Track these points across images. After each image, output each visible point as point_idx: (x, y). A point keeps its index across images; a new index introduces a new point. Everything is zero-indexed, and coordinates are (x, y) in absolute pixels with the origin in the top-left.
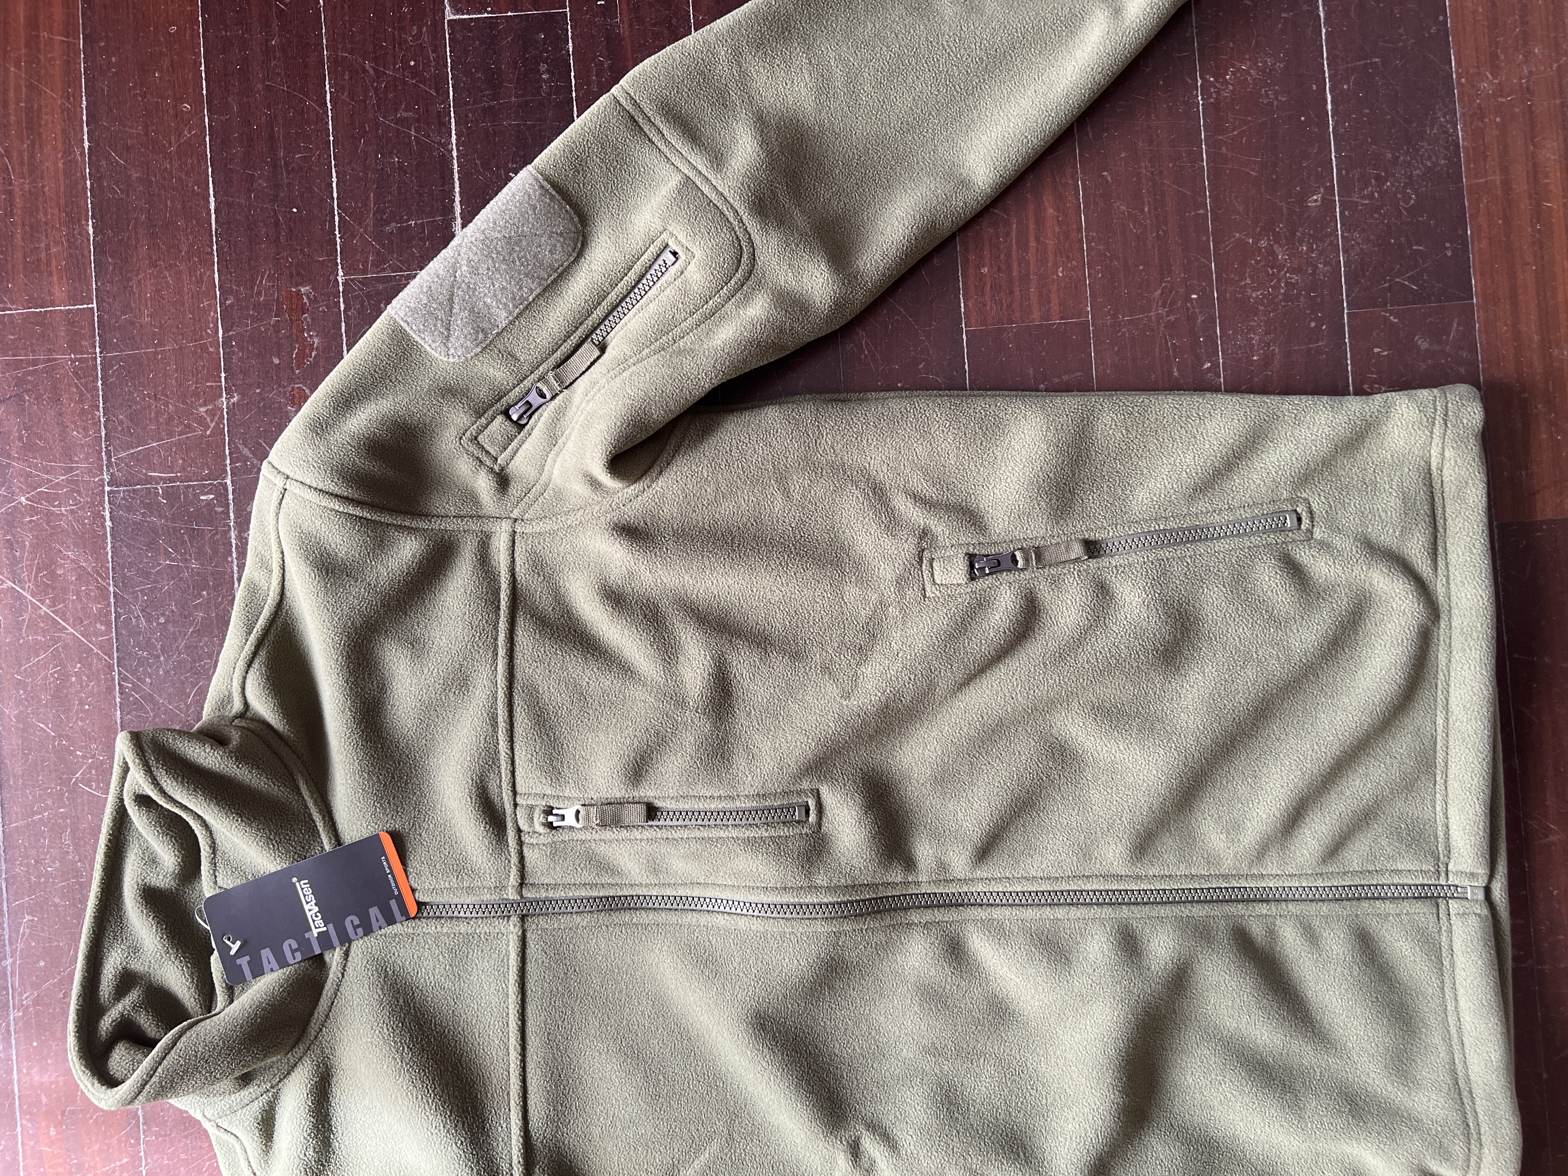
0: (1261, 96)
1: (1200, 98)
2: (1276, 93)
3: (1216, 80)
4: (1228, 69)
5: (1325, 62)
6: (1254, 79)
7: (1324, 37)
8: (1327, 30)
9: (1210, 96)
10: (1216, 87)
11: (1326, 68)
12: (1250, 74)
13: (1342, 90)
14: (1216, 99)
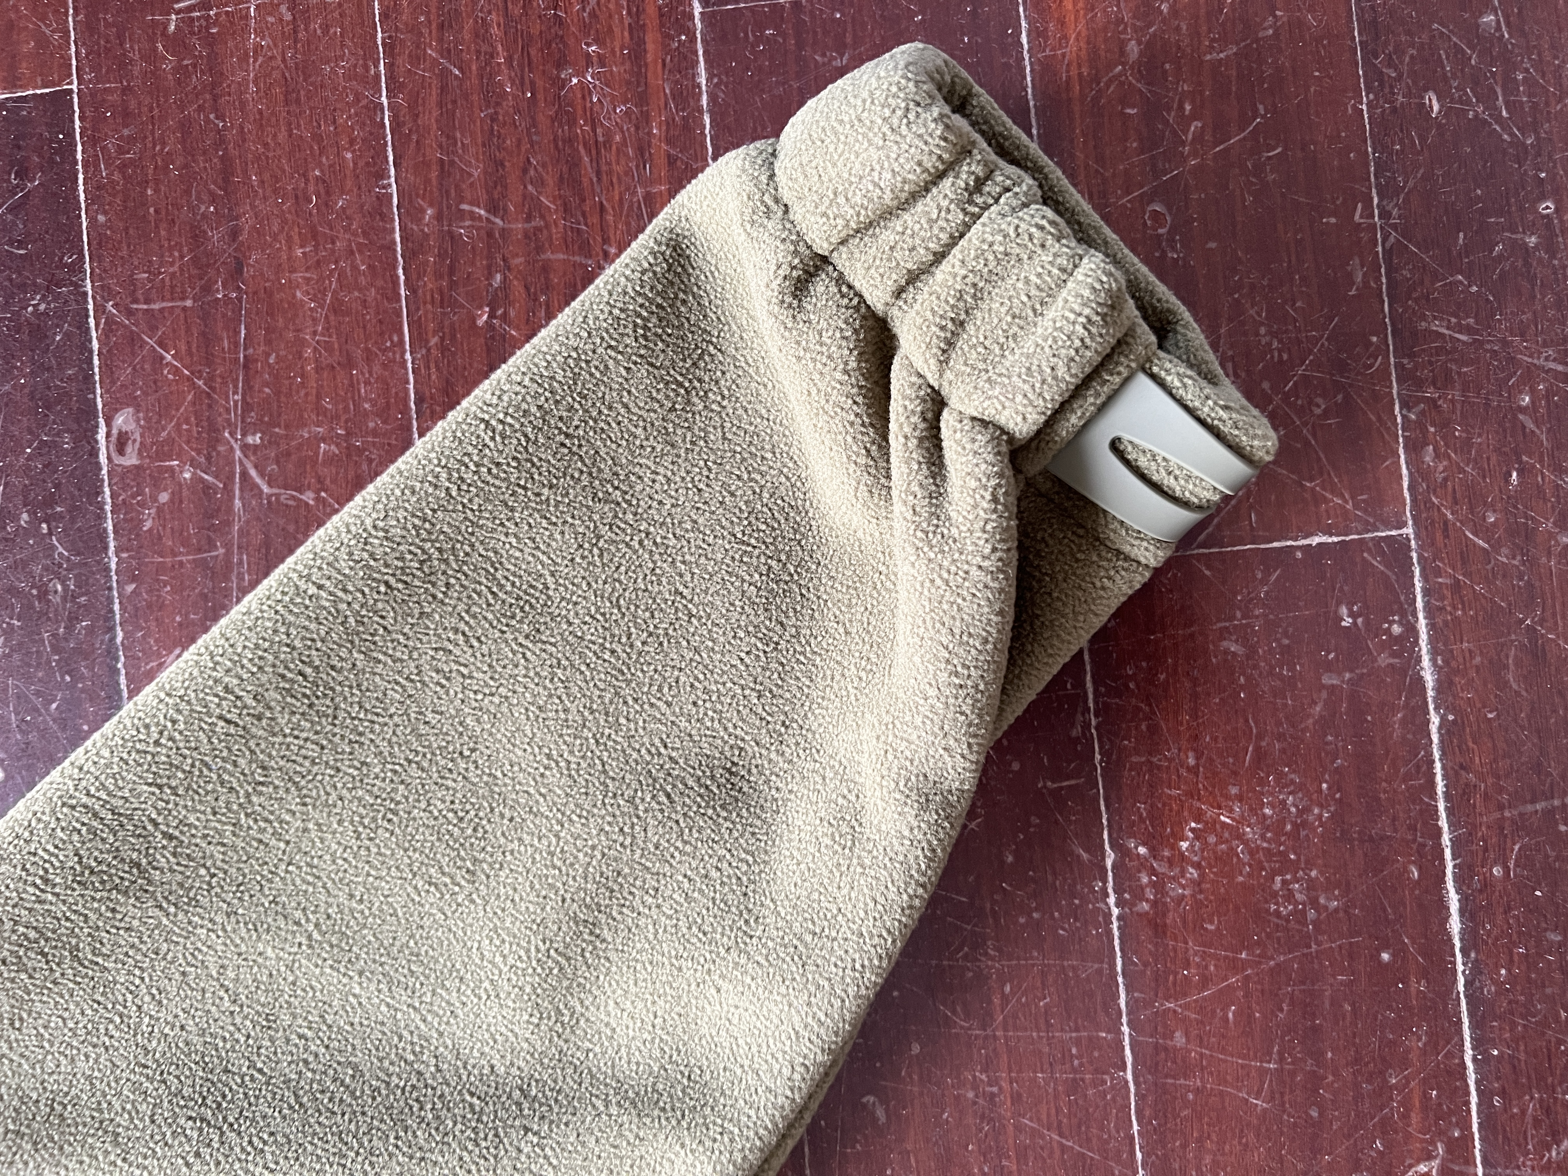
0: (1275, 895)
1: (1112, 900)
2: (1312, 886)
3: (1152, 850)
4: (1181, 824)
5: (1441, 806)
6: (1252, 853)
7: (1435, 738)
8: (1443, 719)
9: (1138, 894)
10: (1153, 872)
11: (1443, 823)
12: (1240, 837)
13: (1487, 884)
14: (1154, 904)
